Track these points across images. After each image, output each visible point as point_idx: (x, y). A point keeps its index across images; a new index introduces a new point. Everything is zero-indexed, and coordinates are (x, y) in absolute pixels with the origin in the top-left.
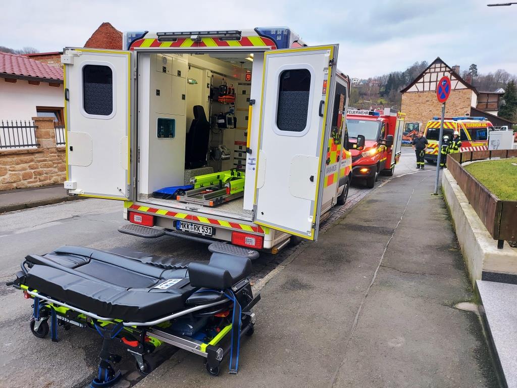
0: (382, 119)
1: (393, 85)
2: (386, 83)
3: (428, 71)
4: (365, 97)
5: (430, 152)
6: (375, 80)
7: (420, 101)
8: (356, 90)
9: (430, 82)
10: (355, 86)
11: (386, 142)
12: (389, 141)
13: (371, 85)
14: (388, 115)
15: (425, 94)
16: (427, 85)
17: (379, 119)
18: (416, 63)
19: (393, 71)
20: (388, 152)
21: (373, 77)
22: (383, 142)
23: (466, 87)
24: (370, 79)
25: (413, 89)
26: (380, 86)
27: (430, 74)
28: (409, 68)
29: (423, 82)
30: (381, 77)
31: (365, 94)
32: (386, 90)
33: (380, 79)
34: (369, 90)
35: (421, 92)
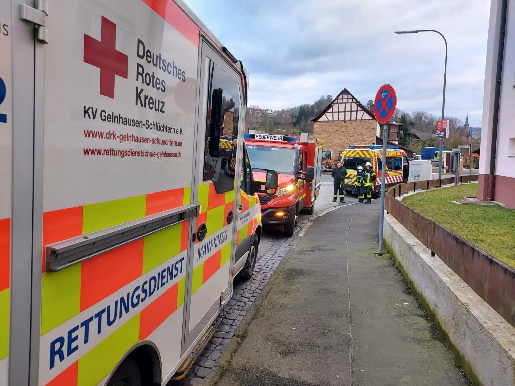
0: (300, 147)
1: (303, 116)
2: (298, 114)
3: (336, 101)
4: (279, 126)
5: (348, 183)
6: (288, 111)
7: (331, 130)
8: (271, 119)
9: (339, 112)
10: (269, 116)
11: (306, 175)
12: (309, 175)
13: (284, 115)
14: (306, 141)
15: (335, 123)
16: (336, 114)
17: (296, 146)
18: (323, 97)
19: (303, 104)
20: (308, 187)
21: (285, 109)
22: (301, 176)
23: (371, 118)
24: (283, 111)
25: (323, 118)
26: (292, 116)
27: (338, 105)
28: (317, 101)
29: (333, 112)
30: (292, 109)
31: (280, 124)
32: (298, 121)
33: (291, 111)
34: (283, 119)
35: (331, 121)
